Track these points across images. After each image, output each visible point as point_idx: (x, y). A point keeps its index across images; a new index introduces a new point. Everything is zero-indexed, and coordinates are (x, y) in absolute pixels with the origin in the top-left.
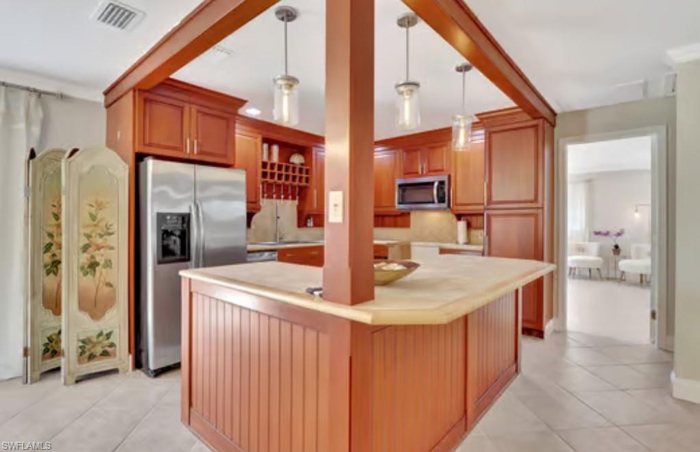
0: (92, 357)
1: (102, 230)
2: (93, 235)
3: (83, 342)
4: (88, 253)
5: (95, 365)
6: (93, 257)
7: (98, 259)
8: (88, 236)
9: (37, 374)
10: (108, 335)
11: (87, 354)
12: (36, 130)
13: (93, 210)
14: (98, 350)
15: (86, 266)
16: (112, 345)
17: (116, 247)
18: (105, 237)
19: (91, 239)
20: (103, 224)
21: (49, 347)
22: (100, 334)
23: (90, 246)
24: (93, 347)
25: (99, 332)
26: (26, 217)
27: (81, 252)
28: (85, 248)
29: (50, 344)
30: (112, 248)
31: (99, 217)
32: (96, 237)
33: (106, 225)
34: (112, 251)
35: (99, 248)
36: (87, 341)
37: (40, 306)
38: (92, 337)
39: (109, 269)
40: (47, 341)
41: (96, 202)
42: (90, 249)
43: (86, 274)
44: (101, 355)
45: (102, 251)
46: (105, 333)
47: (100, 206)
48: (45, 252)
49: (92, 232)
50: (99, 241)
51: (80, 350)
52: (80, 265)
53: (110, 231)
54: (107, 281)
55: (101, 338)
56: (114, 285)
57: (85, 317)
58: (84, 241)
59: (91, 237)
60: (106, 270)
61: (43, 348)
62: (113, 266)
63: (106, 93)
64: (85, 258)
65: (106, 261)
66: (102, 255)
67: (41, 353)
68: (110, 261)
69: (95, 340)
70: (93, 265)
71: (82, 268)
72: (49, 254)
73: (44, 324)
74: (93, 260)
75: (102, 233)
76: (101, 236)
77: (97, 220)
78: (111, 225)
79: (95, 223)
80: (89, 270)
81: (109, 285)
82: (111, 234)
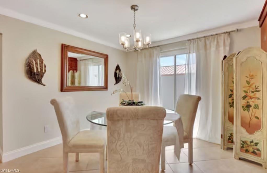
0: (247, 151)
1: (253, 89)
2: (248, 91)
3: (243, 142)
4: (246, 100)
5: (249, 156)
6: (248, 102)
7: (251, 103)
8: (245, 92)
9: (226, 147)
10: (256, 144)
11: (245, 149)
12: (228, 48)
13: (248, 79)
14: (251, 149)
15: (245, 106)
16: (258, 150)
17: (261, 98)
18: (255, 93)
19: (247, 93)
20: (254, 86)
21: (231, 138)
22: (252, 142)
23: (247, 97)
24: (248, 146)
25: (252, 140)
26: (222, 83)
27: (242, 99)
28: (244, 98)
29: (231, 137)
30: (259, 99)
31: (251, 83)
32: (249, 92)
33: (255, 87)
34: (259, 100)
35: (251, 98)
36: (245, 142)
37: (227, 119)
38: (248, 141)
39: (257, 110)
40: (230, 135)
41: (250, 75)
42: (247, 98)
43: (244, 110)
44: (252, 152)
45: (253, 100)
46: (254, 142)
47: (252, 77)
48: (229, 98)
49: (247, 90)
50: (252, 95)
51: (241, 145)
52: (242, 105)
53: (257, 90)
54: (256, 115)
55: (252, 144)
56: (260, 118)
57: (244, 131)
58: (244, 94)
59: (247, 92)
60: (255, 110)
61: (228, 137)
62: (259, 108)
63: (259, 20)
64: (244, 102)
65: (255, 105)
66: (253, 102)
67: (227, 139)
68: (258, 105)
69: (249, 143)
70: (248, 106)
71: (243, 107)
72: (231, 99)
73: (229, 128)
74: (248, 104)
75: (253, 91)
76: (253, 92)
77: (250, 84)
78: (258, 87)
79: (249, 85)
80: (246, 108)
81: (257, 118)
82: (258, 91)
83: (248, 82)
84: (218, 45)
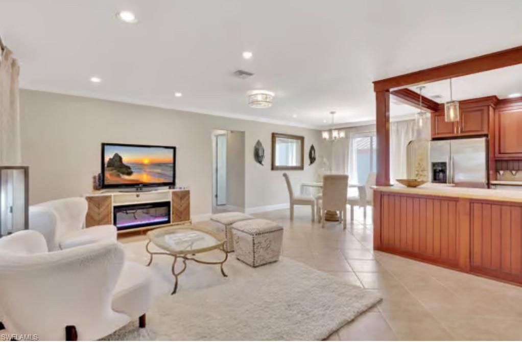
20: (422, 167)
41: (420, 159)
75: (422, 170)
82: (426, 170)
83: (419, 164)
84: (407, 133)
